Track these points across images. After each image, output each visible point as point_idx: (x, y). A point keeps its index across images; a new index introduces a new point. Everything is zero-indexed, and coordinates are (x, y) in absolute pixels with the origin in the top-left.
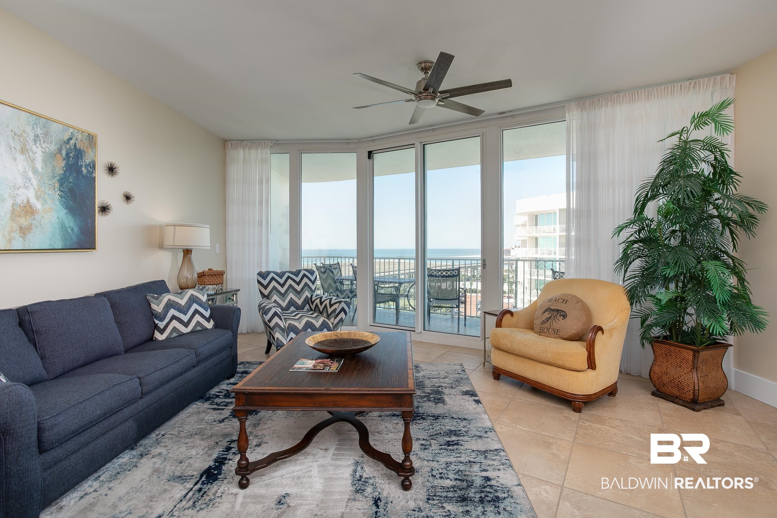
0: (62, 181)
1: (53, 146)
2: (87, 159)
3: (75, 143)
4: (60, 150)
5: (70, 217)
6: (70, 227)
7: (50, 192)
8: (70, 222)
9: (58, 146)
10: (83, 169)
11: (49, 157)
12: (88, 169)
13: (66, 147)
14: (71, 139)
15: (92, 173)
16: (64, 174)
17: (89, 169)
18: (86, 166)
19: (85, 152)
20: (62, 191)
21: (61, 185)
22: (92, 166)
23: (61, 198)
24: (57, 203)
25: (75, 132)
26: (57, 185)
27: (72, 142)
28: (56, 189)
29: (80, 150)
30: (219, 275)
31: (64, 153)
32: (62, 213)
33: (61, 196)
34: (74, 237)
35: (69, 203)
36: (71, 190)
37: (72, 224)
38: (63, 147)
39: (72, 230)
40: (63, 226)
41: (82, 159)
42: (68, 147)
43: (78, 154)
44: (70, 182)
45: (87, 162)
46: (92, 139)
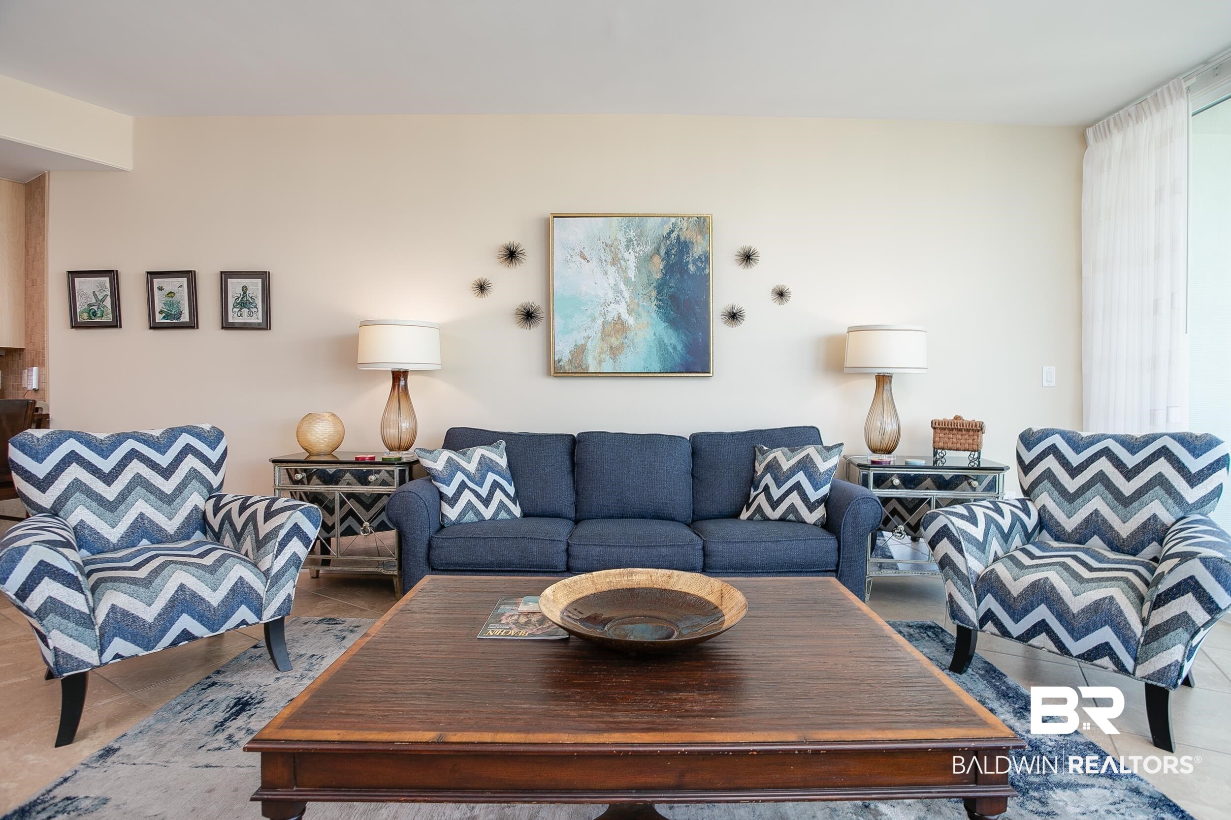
0: (660, 287)
1: (649, 247)
2: (697, 251)
3: (679, 236)
4: (657, 250)
5: (671, 331)
6: (671, 344)
7: (644, 304)
8: (671, 338)
9: (655, 245)
10: (690, 266)
11: (644, 261)
12: (697, 266)
13: (665, 243)
14: (673, 231)
15: (704, 269)
16: (663, 278)
17: (700, 264)
18: (694, 262)
19: (692, 243)
20: (660, 300)
21: (659, 293)
22: (703, 259)
23: (659, 308)
24: (654, 315)
25: (678, 221)
26: (654, 294)
27: (674, 235)
28: (653, 299)
29: (685, 242)
30: (968, 430)
31: (663, 251)
32: (661, 327)
33: (659, 307)
34: (676, 358)
35: (669, 313)
36: (673, 298)
37: (674, 341)
38: (662, 245)
39: (675, 348)
40: (661, 344)
41: (688, 253)
42: (668, 242)
43: (683, 246)
44: (671, 287)
45: (696, 256)
46: (702, 224)
